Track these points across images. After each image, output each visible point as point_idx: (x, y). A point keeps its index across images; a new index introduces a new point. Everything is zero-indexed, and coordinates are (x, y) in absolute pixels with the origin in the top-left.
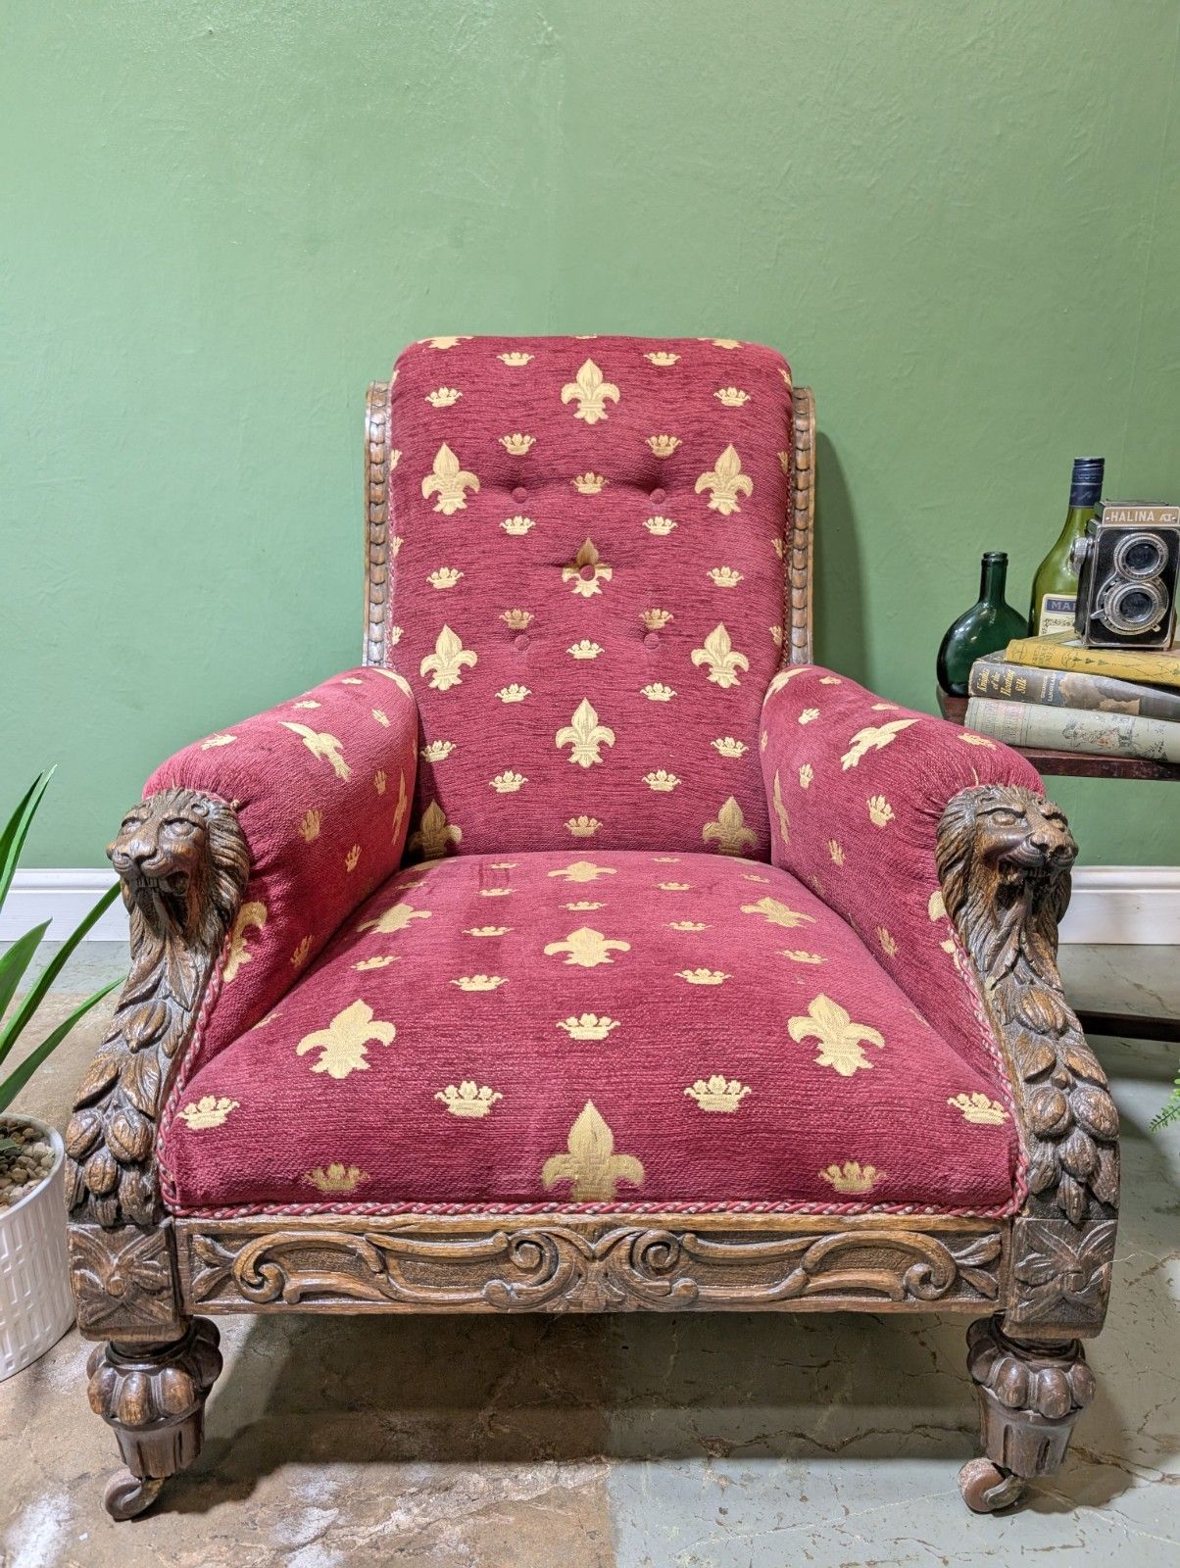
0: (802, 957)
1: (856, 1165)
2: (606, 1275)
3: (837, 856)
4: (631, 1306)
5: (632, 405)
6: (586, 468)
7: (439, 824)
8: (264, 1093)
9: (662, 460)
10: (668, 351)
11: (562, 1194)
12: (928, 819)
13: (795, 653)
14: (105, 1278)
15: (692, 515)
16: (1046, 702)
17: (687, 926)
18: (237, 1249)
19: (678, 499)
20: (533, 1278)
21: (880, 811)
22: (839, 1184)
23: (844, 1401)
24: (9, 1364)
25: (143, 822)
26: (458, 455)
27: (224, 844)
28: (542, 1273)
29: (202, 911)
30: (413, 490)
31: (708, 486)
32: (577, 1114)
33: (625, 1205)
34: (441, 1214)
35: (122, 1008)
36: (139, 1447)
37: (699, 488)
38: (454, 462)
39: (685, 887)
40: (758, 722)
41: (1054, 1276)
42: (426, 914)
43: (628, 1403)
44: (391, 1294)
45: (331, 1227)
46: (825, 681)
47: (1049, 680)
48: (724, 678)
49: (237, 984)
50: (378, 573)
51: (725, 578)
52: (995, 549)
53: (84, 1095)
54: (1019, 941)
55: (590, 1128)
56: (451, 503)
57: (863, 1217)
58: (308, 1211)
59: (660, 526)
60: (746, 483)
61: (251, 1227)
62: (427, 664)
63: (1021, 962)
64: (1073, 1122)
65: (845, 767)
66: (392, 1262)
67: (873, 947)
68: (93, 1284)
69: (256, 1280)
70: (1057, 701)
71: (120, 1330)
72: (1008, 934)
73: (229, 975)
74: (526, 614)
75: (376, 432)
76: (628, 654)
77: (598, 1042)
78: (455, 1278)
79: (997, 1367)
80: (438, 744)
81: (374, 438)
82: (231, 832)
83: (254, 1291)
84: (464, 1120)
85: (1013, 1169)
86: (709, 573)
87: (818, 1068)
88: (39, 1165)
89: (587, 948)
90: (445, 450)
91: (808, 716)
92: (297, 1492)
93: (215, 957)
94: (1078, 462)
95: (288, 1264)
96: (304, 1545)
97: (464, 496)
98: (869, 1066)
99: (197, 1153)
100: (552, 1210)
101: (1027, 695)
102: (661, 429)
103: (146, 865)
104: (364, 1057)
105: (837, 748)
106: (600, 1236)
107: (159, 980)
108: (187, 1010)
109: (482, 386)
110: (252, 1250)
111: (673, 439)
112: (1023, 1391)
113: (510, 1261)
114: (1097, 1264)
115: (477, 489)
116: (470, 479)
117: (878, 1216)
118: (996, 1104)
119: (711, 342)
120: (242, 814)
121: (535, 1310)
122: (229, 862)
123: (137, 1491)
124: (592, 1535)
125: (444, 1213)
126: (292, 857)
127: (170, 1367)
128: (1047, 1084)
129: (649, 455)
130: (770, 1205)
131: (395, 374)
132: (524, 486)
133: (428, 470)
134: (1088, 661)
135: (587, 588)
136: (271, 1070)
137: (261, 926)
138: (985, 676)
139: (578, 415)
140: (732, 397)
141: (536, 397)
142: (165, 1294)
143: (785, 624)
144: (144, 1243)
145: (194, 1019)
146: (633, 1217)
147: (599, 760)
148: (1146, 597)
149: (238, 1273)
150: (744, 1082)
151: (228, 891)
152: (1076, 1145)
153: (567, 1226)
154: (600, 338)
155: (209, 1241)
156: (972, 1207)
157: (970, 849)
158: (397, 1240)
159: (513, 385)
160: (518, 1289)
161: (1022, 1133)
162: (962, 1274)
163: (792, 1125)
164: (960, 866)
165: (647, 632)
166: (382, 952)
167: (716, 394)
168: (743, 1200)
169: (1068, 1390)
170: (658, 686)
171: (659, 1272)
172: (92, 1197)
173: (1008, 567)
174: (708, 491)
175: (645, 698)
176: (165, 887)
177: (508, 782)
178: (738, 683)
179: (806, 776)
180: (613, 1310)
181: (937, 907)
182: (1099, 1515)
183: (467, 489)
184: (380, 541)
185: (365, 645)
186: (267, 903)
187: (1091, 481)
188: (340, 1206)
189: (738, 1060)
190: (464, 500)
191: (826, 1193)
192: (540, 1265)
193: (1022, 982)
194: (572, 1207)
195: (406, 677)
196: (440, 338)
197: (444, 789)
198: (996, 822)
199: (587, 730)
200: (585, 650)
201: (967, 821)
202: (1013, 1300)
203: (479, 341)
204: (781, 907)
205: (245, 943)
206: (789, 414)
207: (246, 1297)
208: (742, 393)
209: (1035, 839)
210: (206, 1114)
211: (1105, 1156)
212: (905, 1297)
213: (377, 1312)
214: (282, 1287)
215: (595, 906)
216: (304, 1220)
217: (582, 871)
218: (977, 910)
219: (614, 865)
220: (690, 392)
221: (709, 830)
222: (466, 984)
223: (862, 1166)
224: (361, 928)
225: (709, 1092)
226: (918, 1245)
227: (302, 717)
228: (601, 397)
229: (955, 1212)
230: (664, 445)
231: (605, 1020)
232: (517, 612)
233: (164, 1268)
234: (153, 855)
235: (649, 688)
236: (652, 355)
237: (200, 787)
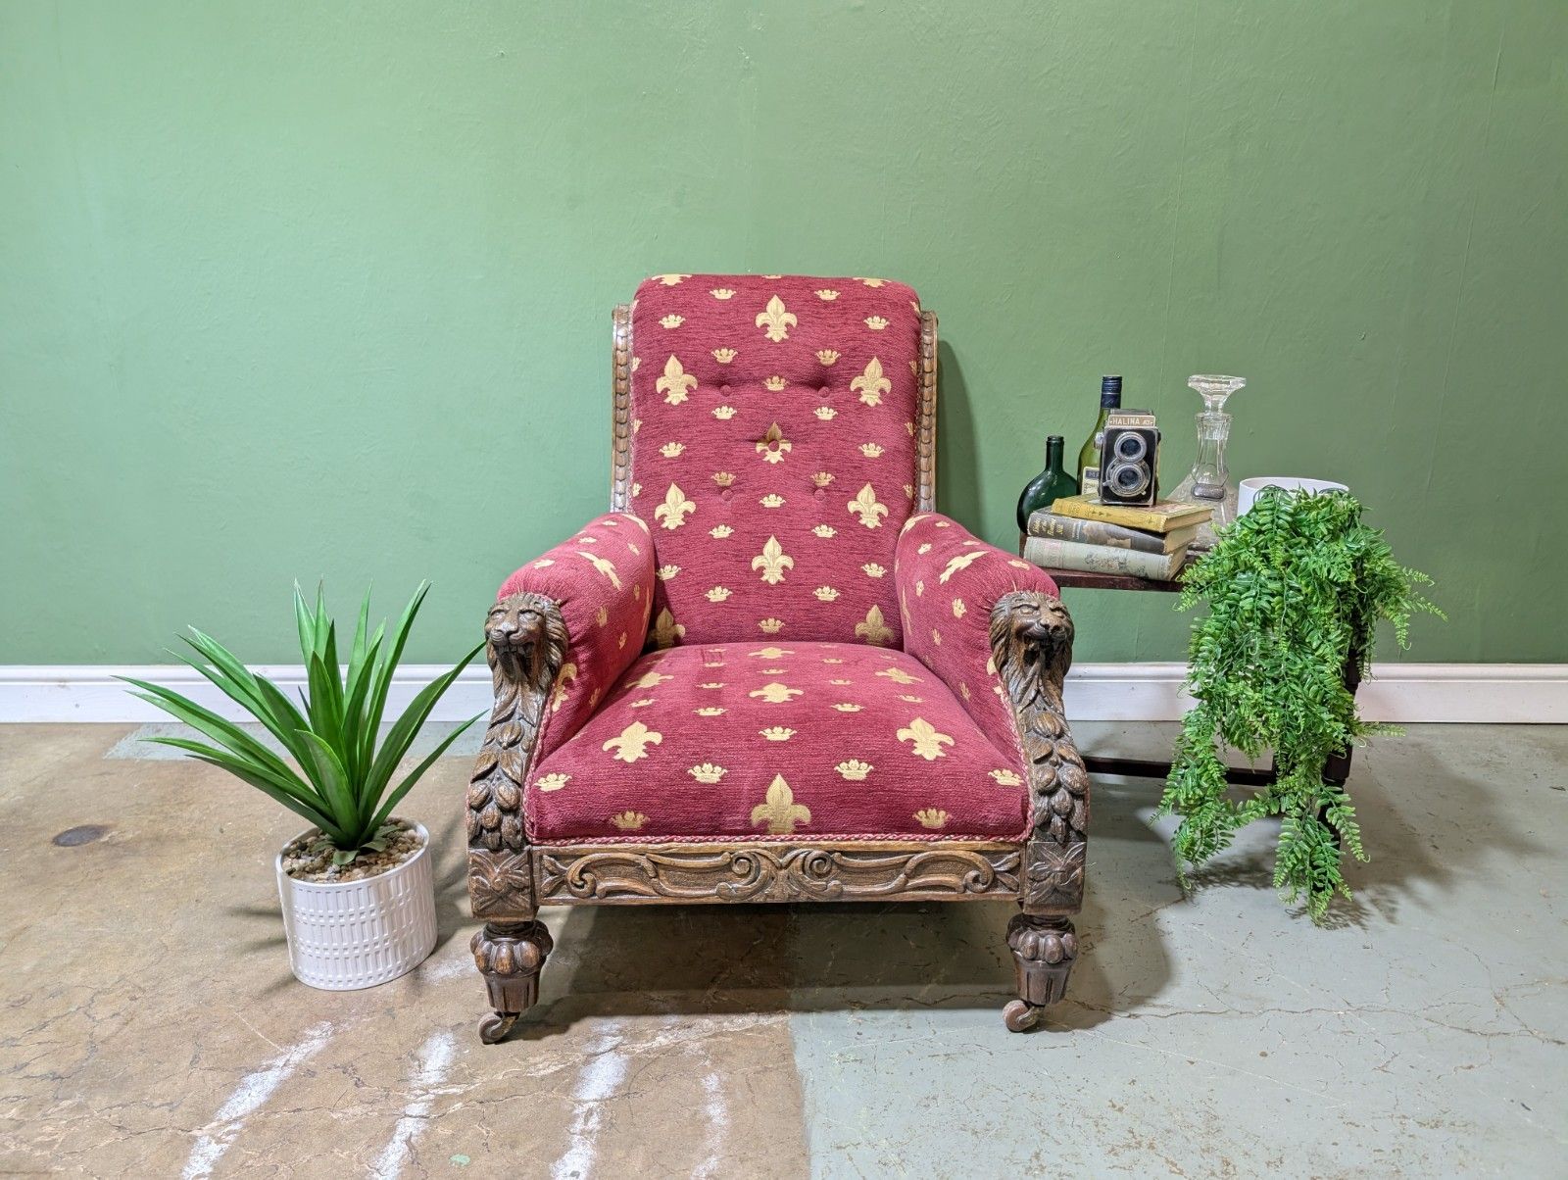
0: (911, 699)
1: (934, 811)
2: (788, 878)
3: (937, 640)
4: (803, 898)
5: (806, 329)
6: (772, 375)
7: (669, 624)
8: (586, 771)
9: (826, 367)
10: (831, 289)
11: (763, 829)
12: (986, 612)
13: (923, 504)
14: (491, 880)
15: (849, 407)
16: (1075, 540)
17: (840, 682)
18: (567, 865)
19: (838, 394)
20: (745, 881)
21: (959, 608)
22: (925, 822)
23: (938, 982)
24: (399, 968)
25: (506, 612)
26: (682, 363)
27: (553, 626)
28: (750, 878)
29: (540, 667)
30: (649, 387)
31: (859, 386)
32: (771, 781)
33: (800, 836)
34: (691, 842)
35: (493, 725)
36: (504, 990)
37: (853, 387)
38: (679, 367)
39: (840, 661)
40: (894, 552)
41: (1049, 875)
42: (670, 677)
43: (801, 985)
44: (661, 891)
45: (625, 850)
46: (939, 525)
47: (1077, 525)
48: (870, 521)
49: (560, 713)
50: (622, 444)
51: (872, 451)
52: (1056, 434)
53: (480, 772)
54: (1038, 685)
55: (779, 789)
56: (677, 397)
57: (939, 843)
58: (612, 841)
59: (826, 414)
60: (886, 384)
61: (578, 850)
62: (659, 511)
63: (1039, 697)
64: (1059, 784)
65: (942, 582)
66: (661, 872)
67: (958, 696)
68: (483, 884)
69: (580, 883)
70: (1082, 539)
71: (497, 915)
72: (1031, 681)
73: (555, 708)
74: (730, 475)
75: (621, 343)
76: (803, 504)
77: (784, 742)
78: (699, 882)
79: (1022, 937)
80: (668, 567)
81: (620, 347)
82: (557, 619)
83: (578, 890)
84: (705, 785)
85: (1024, 811)
86: (860, 448)
87: (913, 756)
88: (414, 842)
89: (776, 693)
90: (673, 360)
91: (924, 549)
92: (596, 1029)
93: (548, 696)
94: (1105, 379)
95: (599, 874)
96: (603, 1053)
97: (686, 392)
98: (944, 755)
99: (548, 806)
100: (757, 839)
101: (1064, 536)
102: (825, 346)
103: (512, 637)
104: (644, 751)
105: (938, 569)
106: (785, 855)
107: (515, 709)
108: (533, 726)
109: (699, 314)
110: (578, 865)
111: (835, 353)
112: (1035, 948)
113: (731, 870)
114: (1074, 868)
115: (695, 387)
116: (691, 379)
117: (948, 842)
118: (1017, 775)
119: (863, 281)
120: (563, 608)
121: (746, 901)
122: (558, 637)
123: (500, 1024)
124: (780, 1045)
125: (693, 841)
126: (591, 637)
127: (525, 940)
128: (1047, 764)
129: (818, 364)
130: (885, 836)
131: (636, 302)
132: (729, 384)
133: (661, 373)
134: (1101, 514)
135: (774, 457)
136: (588, 759)
137: (573, 678)
138: (1037, 522)
139: (768, 336)
140: (876, 323)
141: (738, 322)
142: (526, 891)
143: (915, 483)
144: (515, 859)
145: (538, 732)
146: (805, 843)
147: (782, 579)
148: (1135, 473)
149: (569, 879)
150: (869, 764)
151: (556, 655)
152: (1061, 798)
153: (765, 848)
154: (785, 278)
155: (552, 859)
156: (1003, 835)
157: (1009, 629)
158: (665, 858)
159: (721, 314)
160: (737, 887)
161: (1031, 792)
162: (998, 876)
163: (897, 787)
164: (1003, 640)
165: (816, 488)
166: (646, 697)
167: (865, 321)
168: (866, 832)
169: (1062, 949)
170: (824, 527)
171: (820, 876)
172: (484, 832)
173: (1065, 446)
174: (859, 390)
175: (815, 535)
176: (521, 651)
177: (718, 595)
178: (880, 525)
179: (920, 588)
180: (792, 900)
181: (991, 668)
182: (1088, 1033)
183: (689, 387)
184: (624, 421)
185: (612, 496)
186: (577, 664)
187: (1113, 391)
188: (631, 838)
189: (867, 751)
190: (687, 395)
191: (917, 828)
192: (749, 871)
193: (1038, 709)
194: (768, 837)
195: (643, 519)
196: (668, 276)
197: (673, 599)
198: (1022, 613)
199: (774, 558)
200: (772, 501)
201: (1006, 613)
202: (1027, 891)
203: (696, 278)
204: (902, 673)
205: (564, 688)
206: (918, 333)
207: (573, 894)
208: (883, 320)
209: (1042, 622)
210: (552, 783)
211: (1078, 804)
212: (964, 892)
213: (652, 903)
214: (595, 888)
215: (781, 672)
216: (610, 846)
217: (772, 652)
218: (1014, 667)
219: (794, 649)
220: (847, 319)
221: (860, 628)
222: (702, 712)
223: (938, 811)
224: (628, 686)
225: (849, 769)
226: (971, 858)
227: (588, 547)
228: (784, 323)
229: (993, 839)
230: (828, 357)
231: (788, 730)
232: (724, 474)
233: (526, 875)
234: (516, 632)
235: (817, 528)
236: (820, 292)
237: (536, 592)
